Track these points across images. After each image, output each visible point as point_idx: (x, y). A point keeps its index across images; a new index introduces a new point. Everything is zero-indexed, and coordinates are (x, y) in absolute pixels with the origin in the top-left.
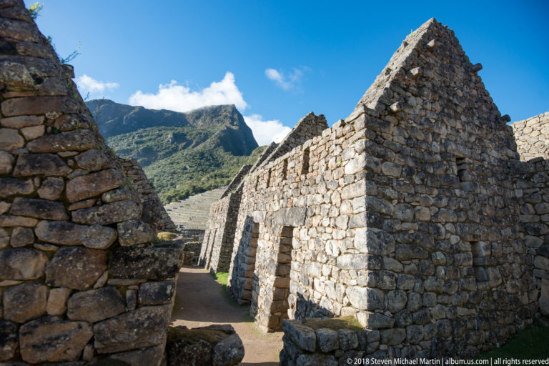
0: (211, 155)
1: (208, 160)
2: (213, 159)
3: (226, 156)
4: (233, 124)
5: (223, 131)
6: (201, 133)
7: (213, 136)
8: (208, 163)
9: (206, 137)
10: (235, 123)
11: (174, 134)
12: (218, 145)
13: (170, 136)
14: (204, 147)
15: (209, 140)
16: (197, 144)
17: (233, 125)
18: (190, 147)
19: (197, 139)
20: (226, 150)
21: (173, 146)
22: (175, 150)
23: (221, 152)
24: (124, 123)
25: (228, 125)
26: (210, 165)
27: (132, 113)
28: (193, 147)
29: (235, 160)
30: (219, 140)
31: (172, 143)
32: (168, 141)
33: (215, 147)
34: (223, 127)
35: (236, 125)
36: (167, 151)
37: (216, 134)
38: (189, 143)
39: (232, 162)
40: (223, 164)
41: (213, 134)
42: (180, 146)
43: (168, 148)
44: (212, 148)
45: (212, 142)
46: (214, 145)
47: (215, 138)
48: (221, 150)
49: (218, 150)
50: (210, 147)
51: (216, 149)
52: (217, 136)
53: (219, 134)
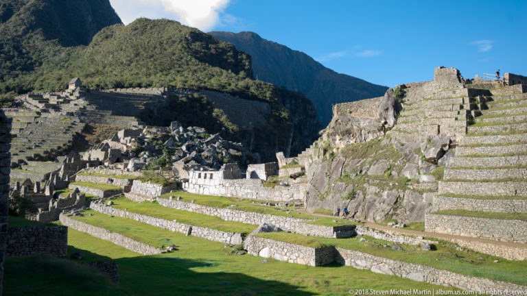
0: (17, 48)
1: (10, 58)
2: (21, 54)
3: (47, 49)
7: (22, 10)
8: (8, 63)
12: (31, 27)
15: (13, 18)
20: (48, 36)
23: (37, 39)
26: (13, 68)
29: (63, 55)
30: (33, 18)
33: (25, 32)
37: (28, 5)
39: (57, 58)
40: (41, 64)
44: (20, 34)
45: (19, 22)
46: (24, 27)
47: (25, 13)
48: (38, 36)
49: (32, 36)
50: (16, 31)
51: (28, 35)
52: (29, 9)
53: (35, 5)
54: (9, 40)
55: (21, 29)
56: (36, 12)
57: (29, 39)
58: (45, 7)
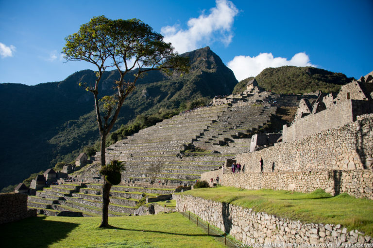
4: (209, 67)
5: (199, 76)
6: (175, 83)
7: (188, 83)
9: (181, 85)
10: (212, 67)
11: (148, 89)
12: (194, 91)
13: (144, 91)
14: (180, 96)
15: (184, 88)
16: (173, 94)
17: (210, 69)
18: (166, 99)
19: (171, 90)
20: (205, 94)
21: (149, 101)
22: (151, 105)
24: (103, 88)
25: (204, 69)
27: (108, 78)
28: (168, 99)
31: (147, 98)
32: (143, 97)
33: (191, 94)
34: (199, 73)
35: (213, 68)
36: (143, 107)
37: (191, 80)
38: (164, 95)
41: (188, 81)
42: (156, 100)
43: (144, 104)
44: (188, 95)
45: (188, 89)
46: (190, 91)
47: (190, 84)
48: (198, 95)
49: (195, 96)
50: (186, 94)
51: (193, 96)
52: (192, 82)
53: (194, 80)
54: (182, 99)
55: (189, 93)
56: (196, 83)
57: (194, 97)
58: (200, 80)
